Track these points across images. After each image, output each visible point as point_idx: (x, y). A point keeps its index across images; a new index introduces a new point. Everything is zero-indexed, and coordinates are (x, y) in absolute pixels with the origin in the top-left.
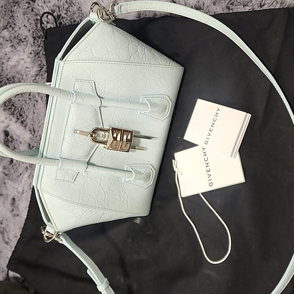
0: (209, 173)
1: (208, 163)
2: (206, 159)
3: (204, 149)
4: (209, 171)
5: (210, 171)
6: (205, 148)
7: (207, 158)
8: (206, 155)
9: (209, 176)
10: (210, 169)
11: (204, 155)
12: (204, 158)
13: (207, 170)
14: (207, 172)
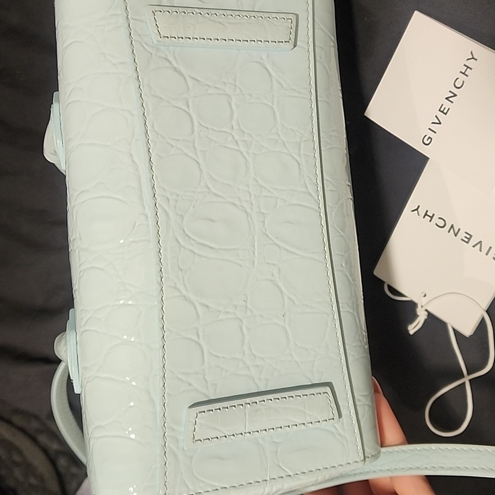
0: (473, 241)
1: (452, 226)
2: (441, 223)
3: (417, 209)
4: (468, 237)
5: (471, 236)
6: (419, 207)
7: (440, 218)
8: (434, 215)
9: (479, 245)
10: (466, 233)
11: (430, 218)
12: (436, 224)
13: (462, 240)
14: (467, 242)
